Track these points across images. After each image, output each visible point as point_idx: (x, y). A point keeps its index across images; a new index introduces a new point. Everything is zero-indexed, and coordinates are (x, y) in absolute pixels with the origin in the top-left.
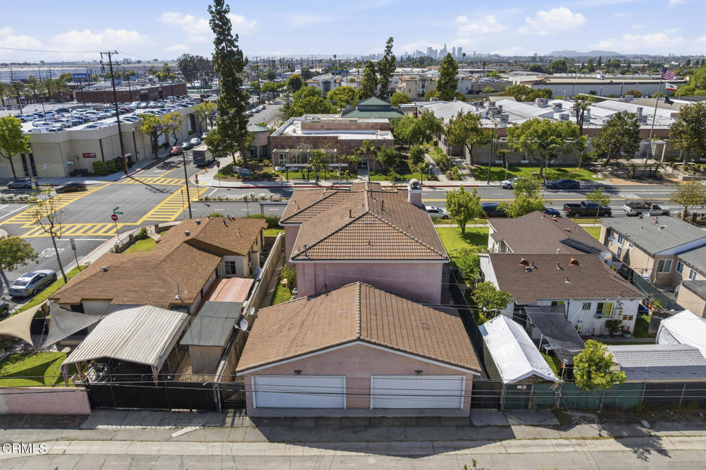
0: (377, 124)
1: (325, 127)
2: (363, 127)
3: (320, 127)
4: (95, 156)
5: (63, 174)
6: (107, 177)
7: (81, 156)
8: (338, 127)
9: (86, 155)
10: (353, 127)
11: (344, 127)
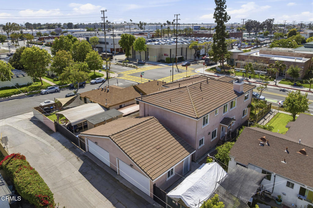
0: (304, 54)
1: (272, 53)
2: (294, 55)
3: (269, 53)
4: (168, 56)
5: (156, 61)
6: (169, 64)
7: (163, 55)
8: (279, 54)
9: (165, 55)
10: (289, 54)
11: (283, 54)
